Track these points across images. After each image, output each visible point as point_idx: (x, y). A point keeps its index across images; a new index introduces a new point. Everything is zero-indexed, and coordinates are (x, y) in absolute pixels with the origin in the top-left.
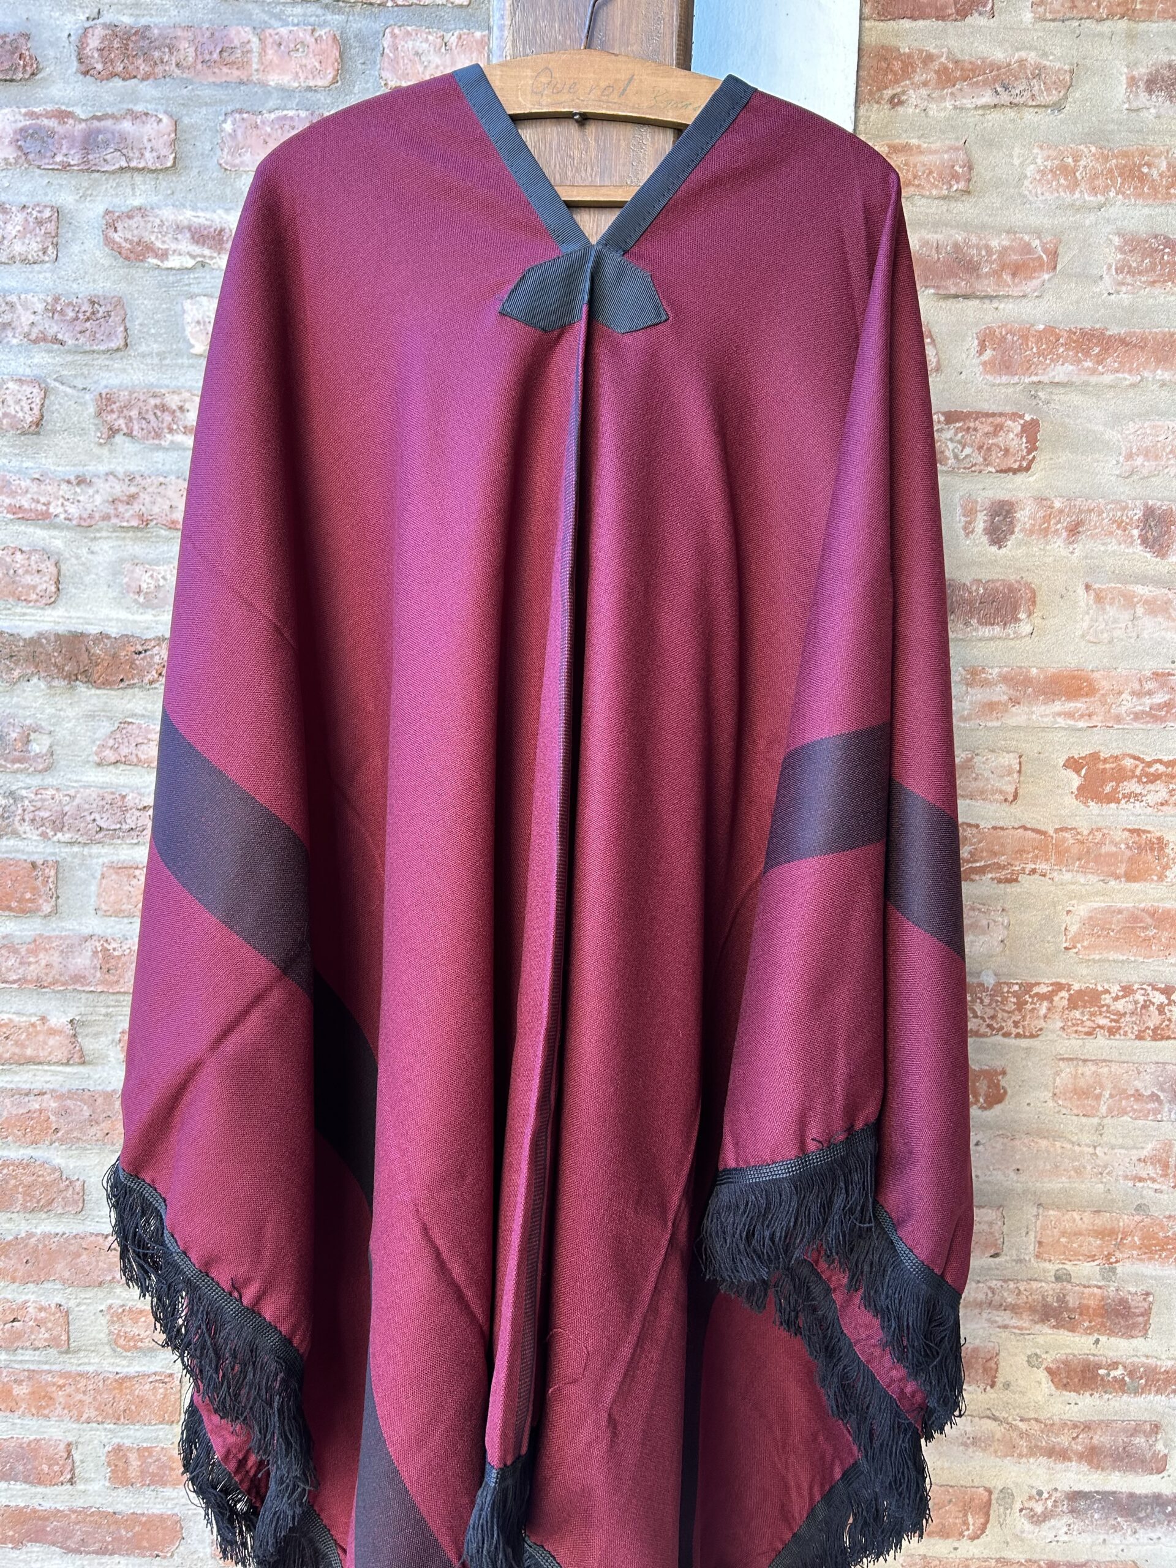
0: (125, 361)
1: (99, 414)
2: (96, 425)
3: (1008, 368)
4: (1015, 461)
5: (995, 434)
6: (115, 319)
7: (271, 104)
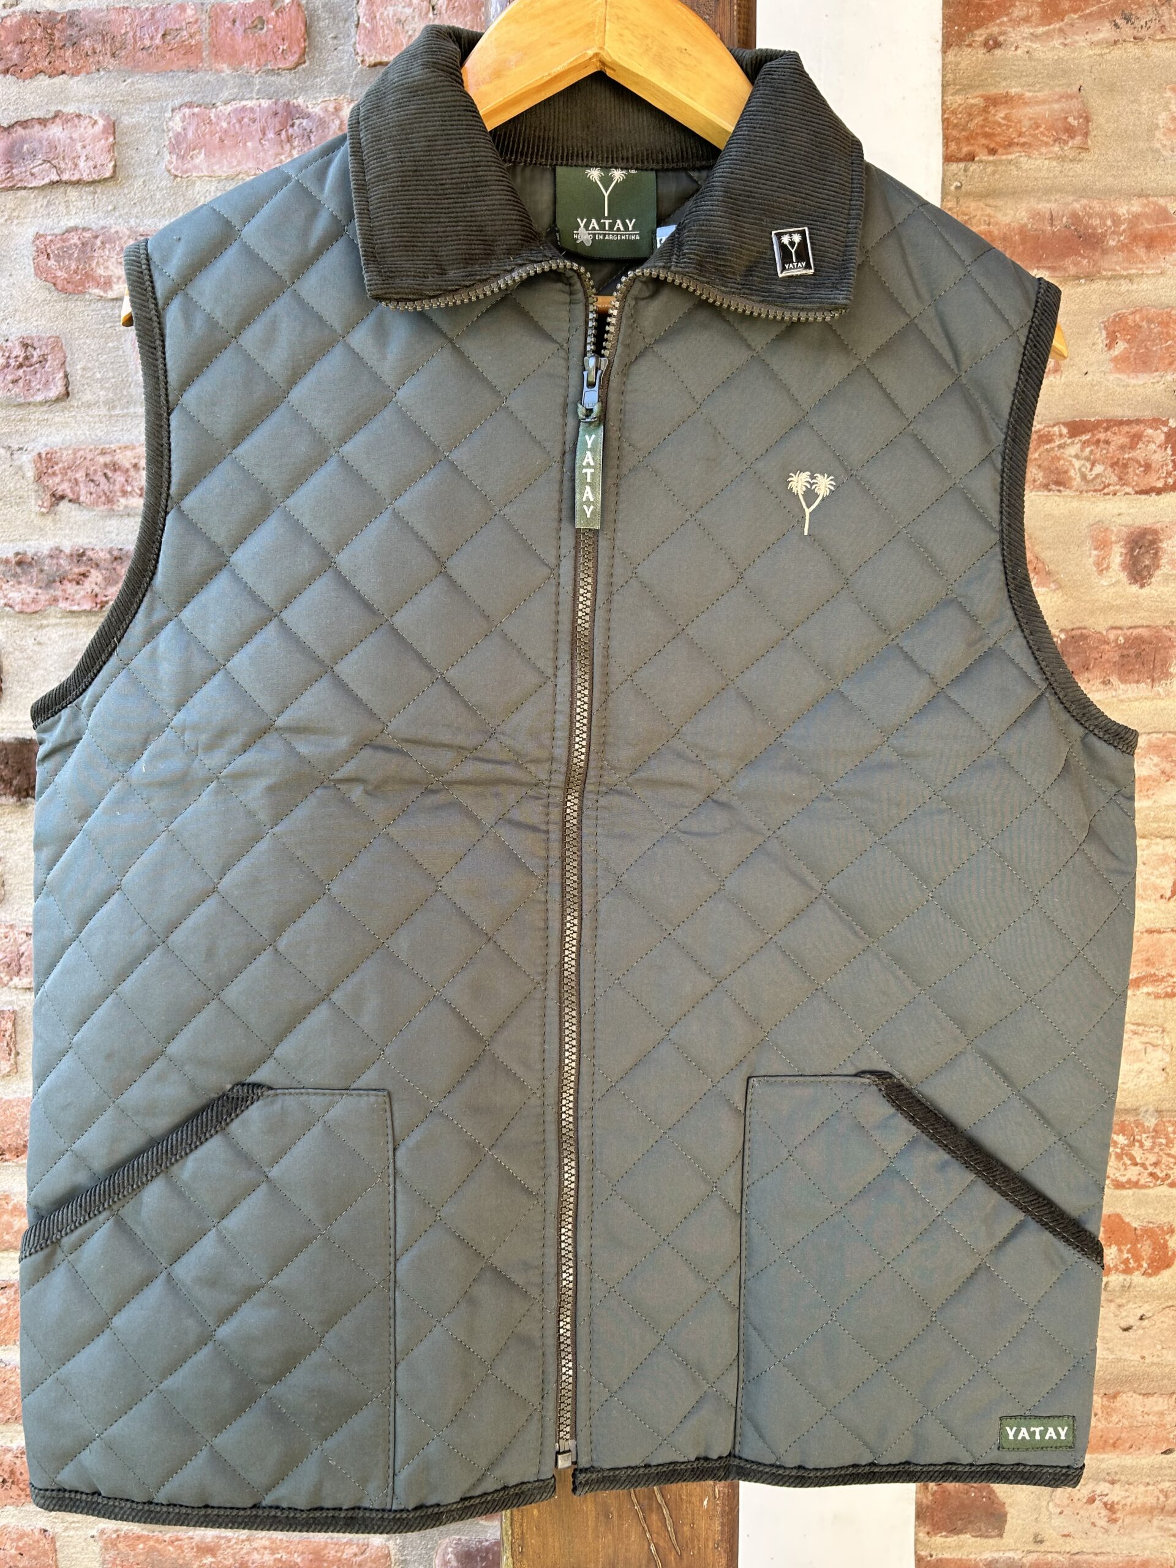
0: (66, 412)
1: (39, 478)
2: (37, 491)
3: (1144, 363)
4: (1159, 479)
5: (1133, 447)
6: (51, 363)
7: (225, 94)
